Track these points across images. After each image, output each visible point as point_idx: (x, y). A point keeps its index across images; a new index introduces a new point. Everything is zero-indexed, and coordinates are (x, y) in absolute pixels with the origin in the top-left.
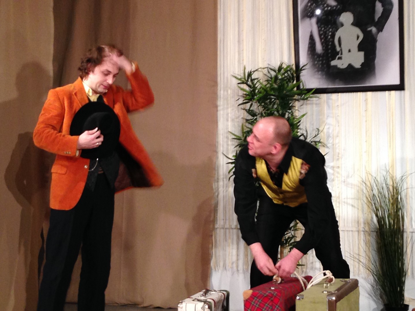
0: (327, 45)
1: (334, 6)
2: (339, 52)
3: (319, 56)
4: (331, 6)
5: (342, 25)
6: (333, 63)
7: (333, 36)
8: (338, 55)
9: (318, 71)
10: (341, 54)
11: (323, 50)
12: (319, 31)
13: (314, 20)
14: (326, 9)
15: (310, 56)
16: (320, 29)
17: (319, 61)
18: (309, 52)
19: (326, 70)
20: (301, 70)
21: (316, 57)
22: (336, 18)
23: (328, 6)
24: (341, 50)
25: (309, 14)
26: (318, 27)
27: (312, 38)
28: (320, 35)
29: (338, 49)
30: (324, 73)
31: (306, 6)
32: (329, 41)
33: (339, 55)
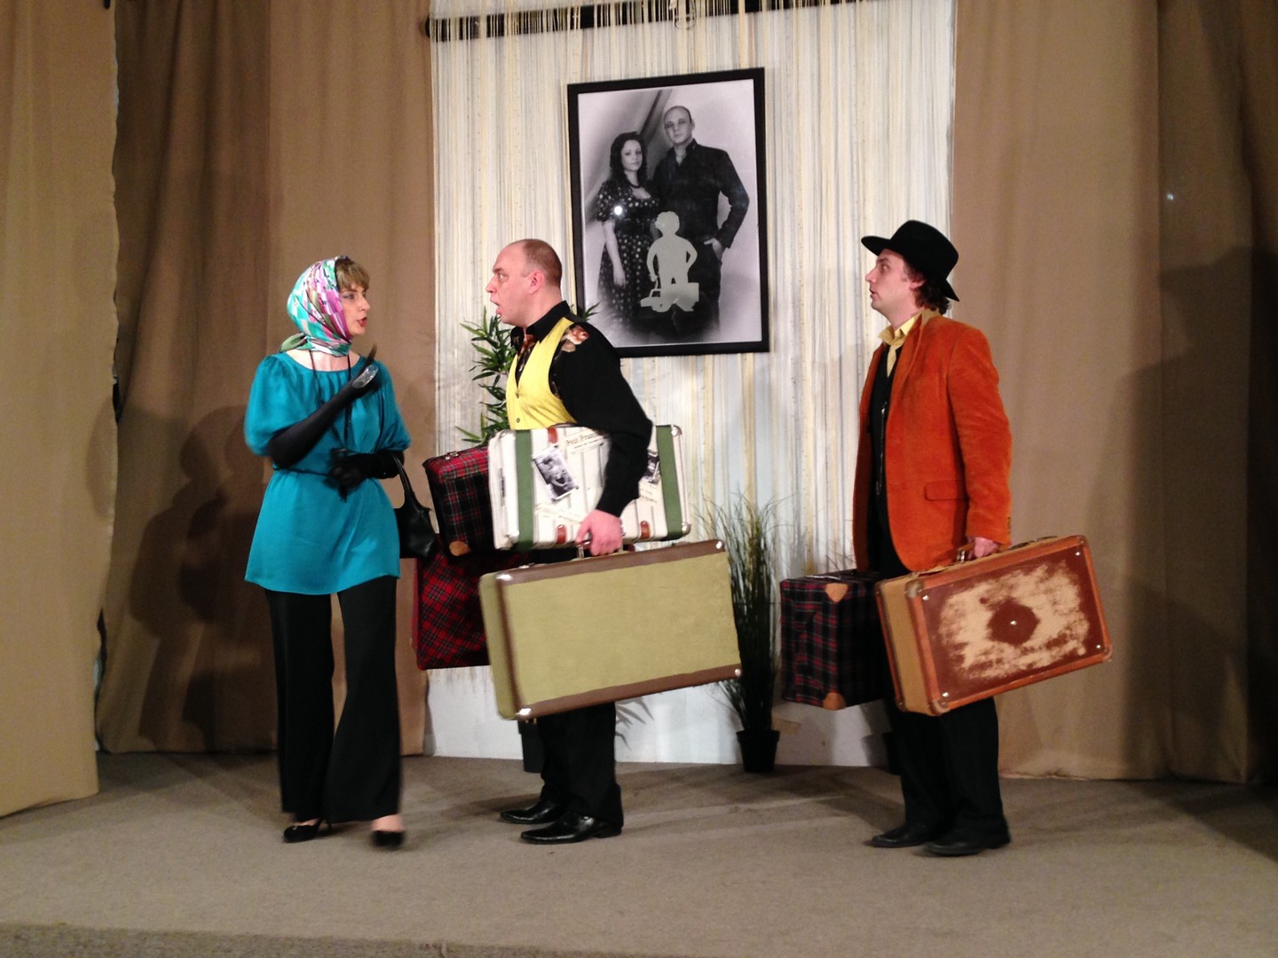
0: (634, 271)
1: (645, 201)
2: (655, 283)
4: (639, 201)
5: (660, 235)
6: (644, 302)
7: (644, 254)
8: (654, 288)
10: (659, 287)
11: (626, 279)
13: (610, 225)
14: (631, 205)
15: (604, 290)
17: (620, 298)
18: (602, 283)
21: (614, 291)
22: (650, 222)
23: (635, 200)
24: (659, 279)
25: (601, 214)
26: (618, 238)
28: (621, 252)
29: (653, 277)
30: (628, 320)
31: (597, 199)
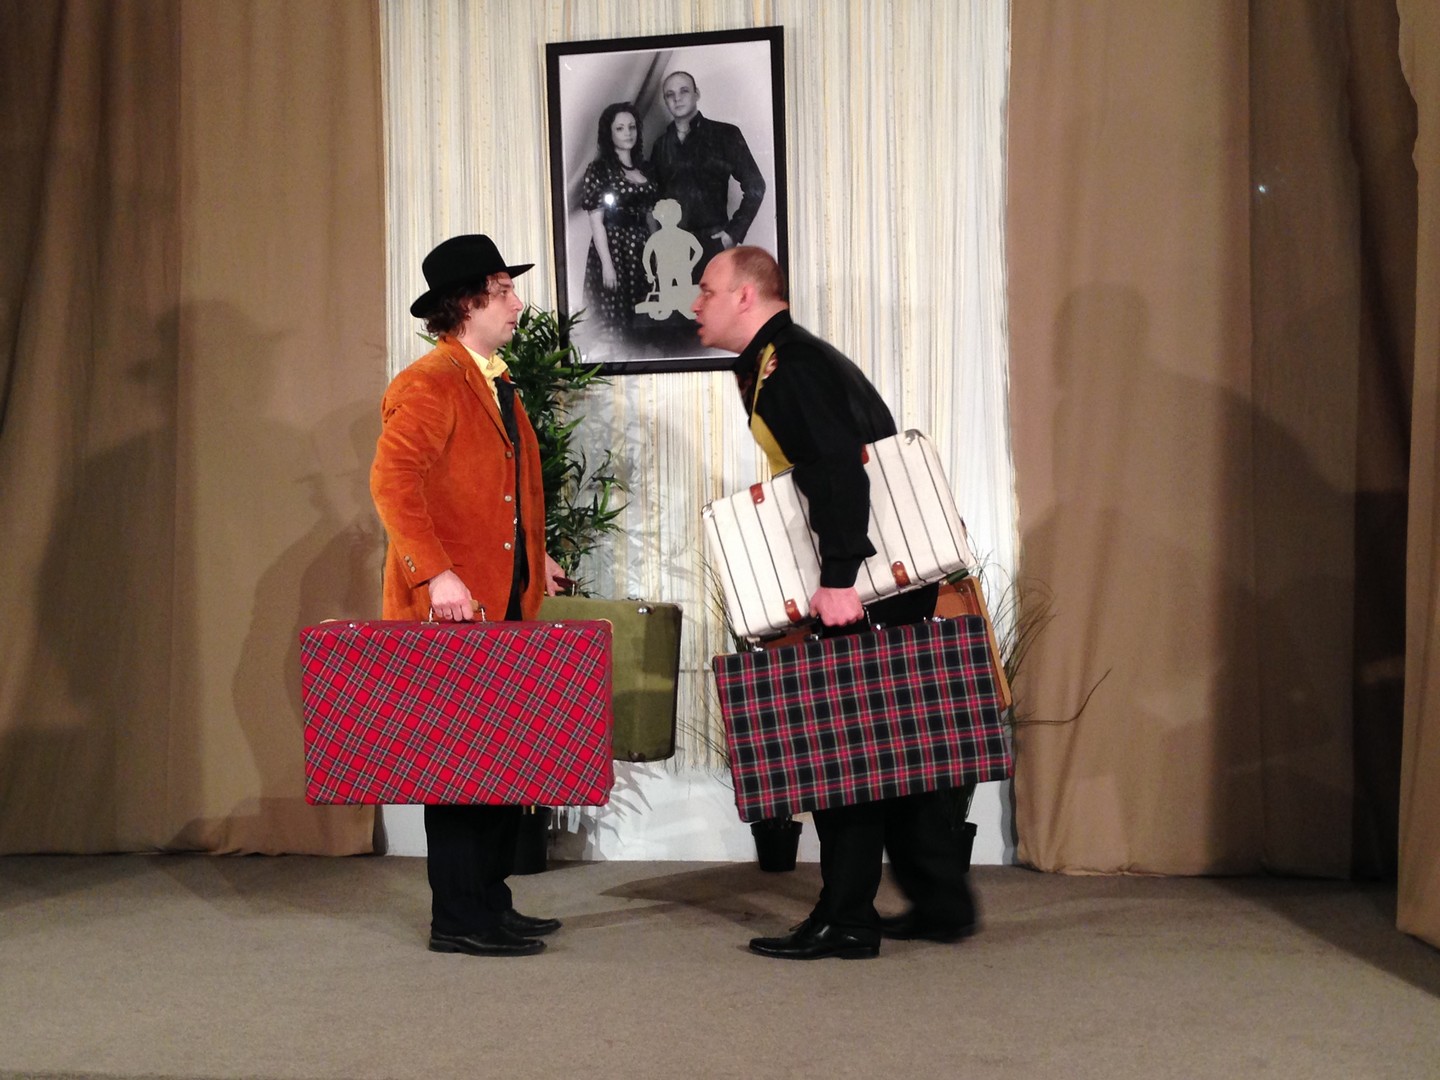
3: (609, 292)
9: (608, 326)
12: (610, 239)
16: (610, 234)
19: (624, 323)
20: (572, 323)
27: (593, 255)
32: (631, 261)
33: (654, 293)
